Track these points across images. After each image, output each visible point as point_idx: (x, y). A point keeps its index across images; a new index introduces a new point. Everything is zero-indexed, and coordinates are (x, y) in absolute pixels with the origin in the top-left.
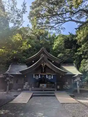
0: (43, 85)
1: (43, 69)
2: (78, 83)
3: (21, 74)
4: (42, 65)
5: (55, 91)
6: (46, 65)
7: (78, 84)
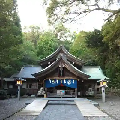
0: (61, 92)
1: (61, 71)
2: (103, 89)
3: (34, 77)
4: (60, 66)
5: (75, 98)
6: (64, 67)
7: (104, 91)
